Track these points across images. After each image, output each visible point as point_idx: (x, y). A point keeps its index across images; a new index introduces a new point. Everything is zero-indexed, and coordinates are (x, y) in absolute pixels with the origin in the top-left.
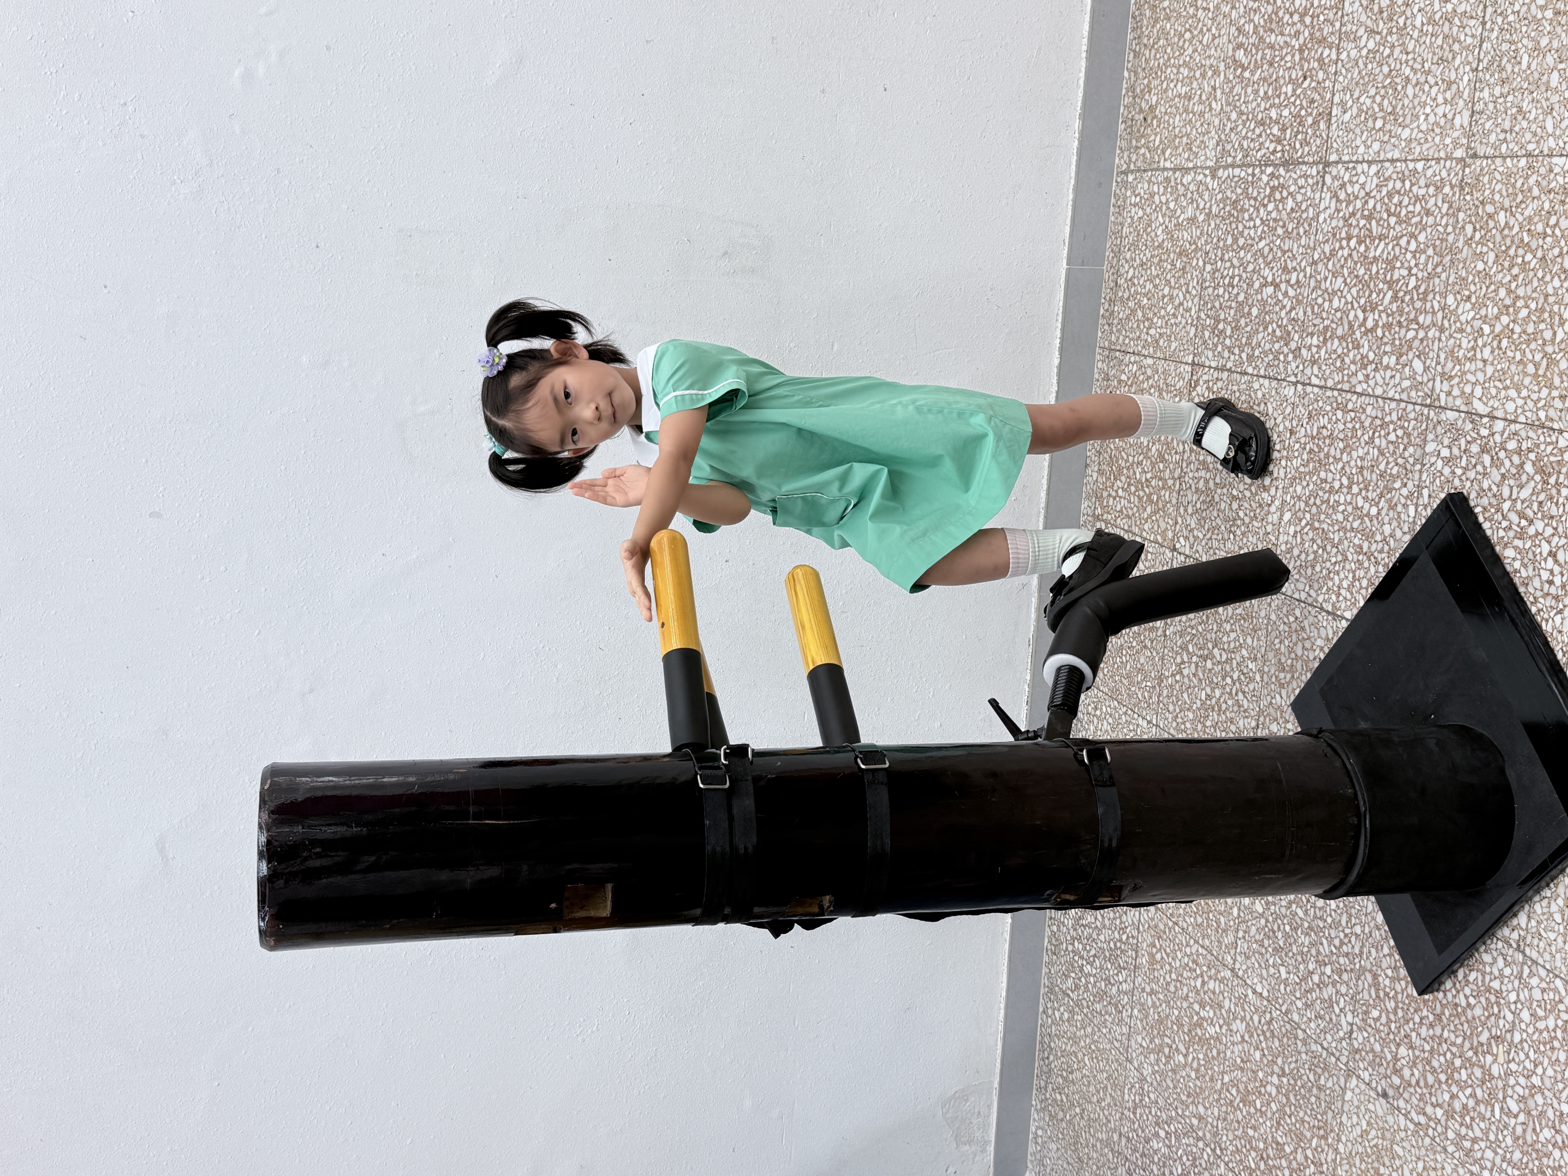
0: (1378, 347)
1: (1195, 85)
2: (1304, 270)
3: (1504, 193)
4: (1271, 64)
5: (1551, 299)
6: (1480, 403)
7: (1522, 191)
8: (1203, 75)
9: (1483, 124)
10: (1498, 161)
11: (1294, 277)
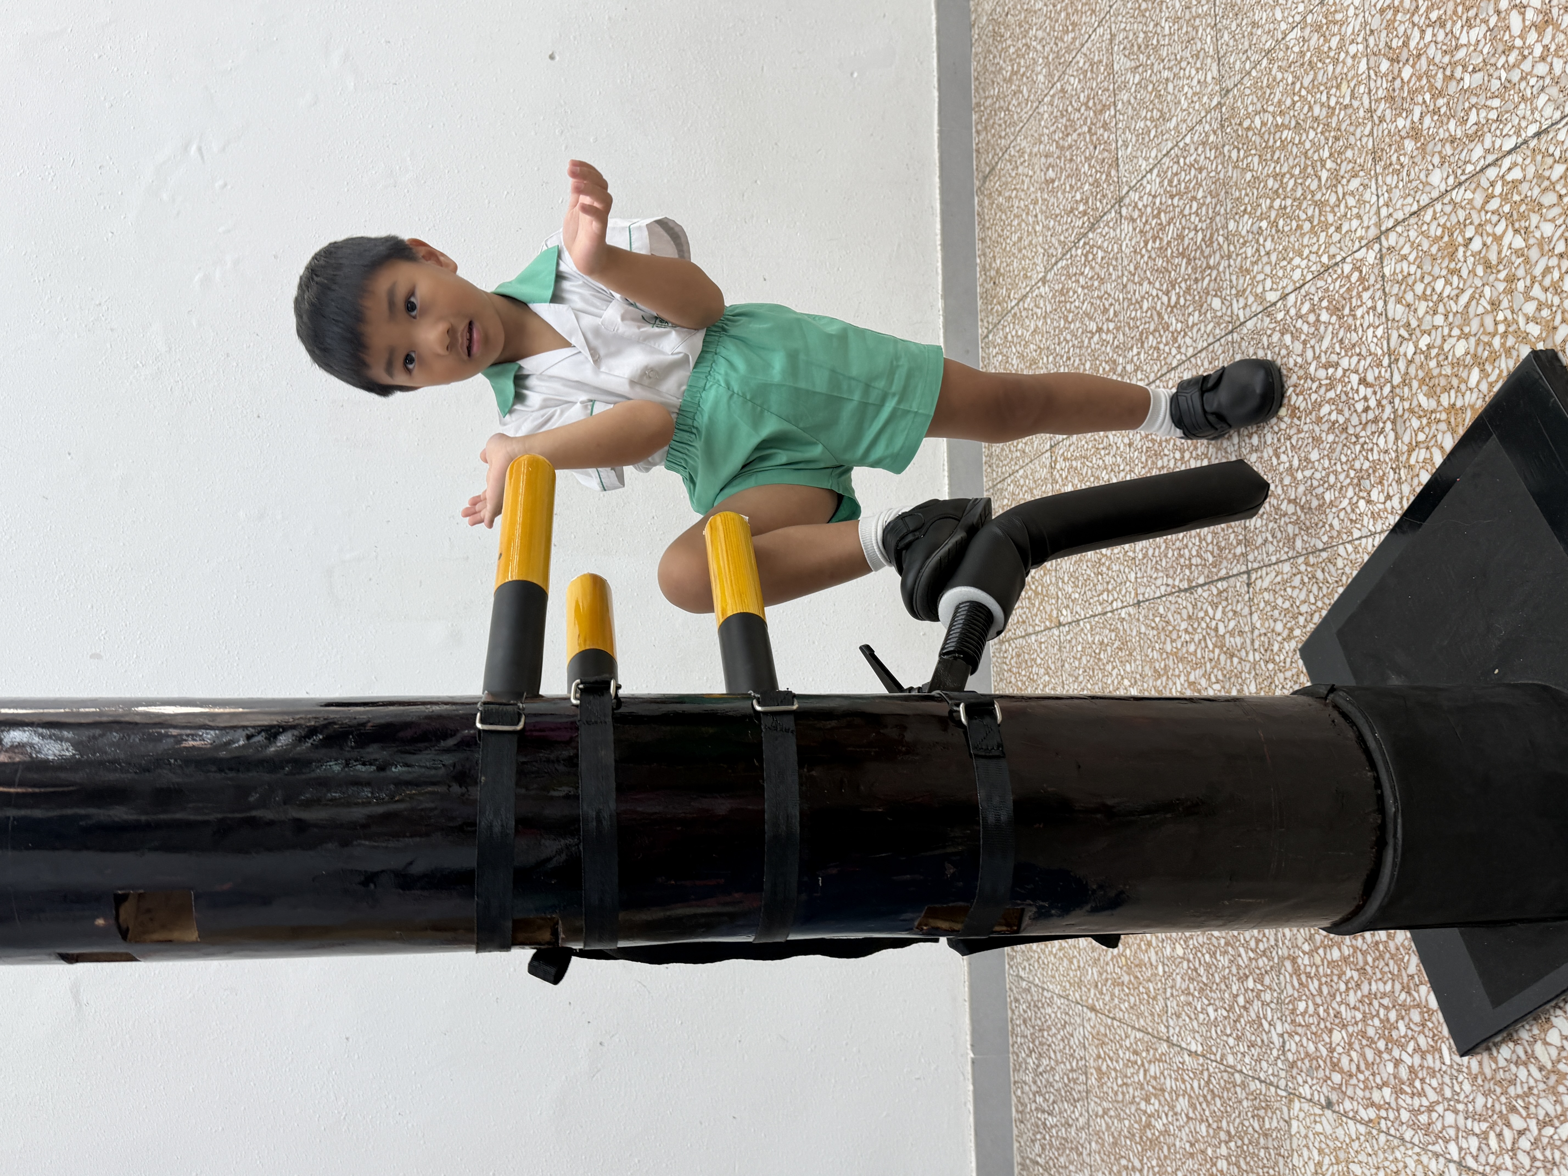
0: (1183, 315)
1: (1023, 225)
2: (1118, 300)
3: (1255, 100)
4: (1071, 160)
5: (1310, 153)
6: (1272, 293)
7: (1268, 87)
8: (1027, 214)
9: (1229, 62)
10: (1245, 80)
11: (1111, 312)
